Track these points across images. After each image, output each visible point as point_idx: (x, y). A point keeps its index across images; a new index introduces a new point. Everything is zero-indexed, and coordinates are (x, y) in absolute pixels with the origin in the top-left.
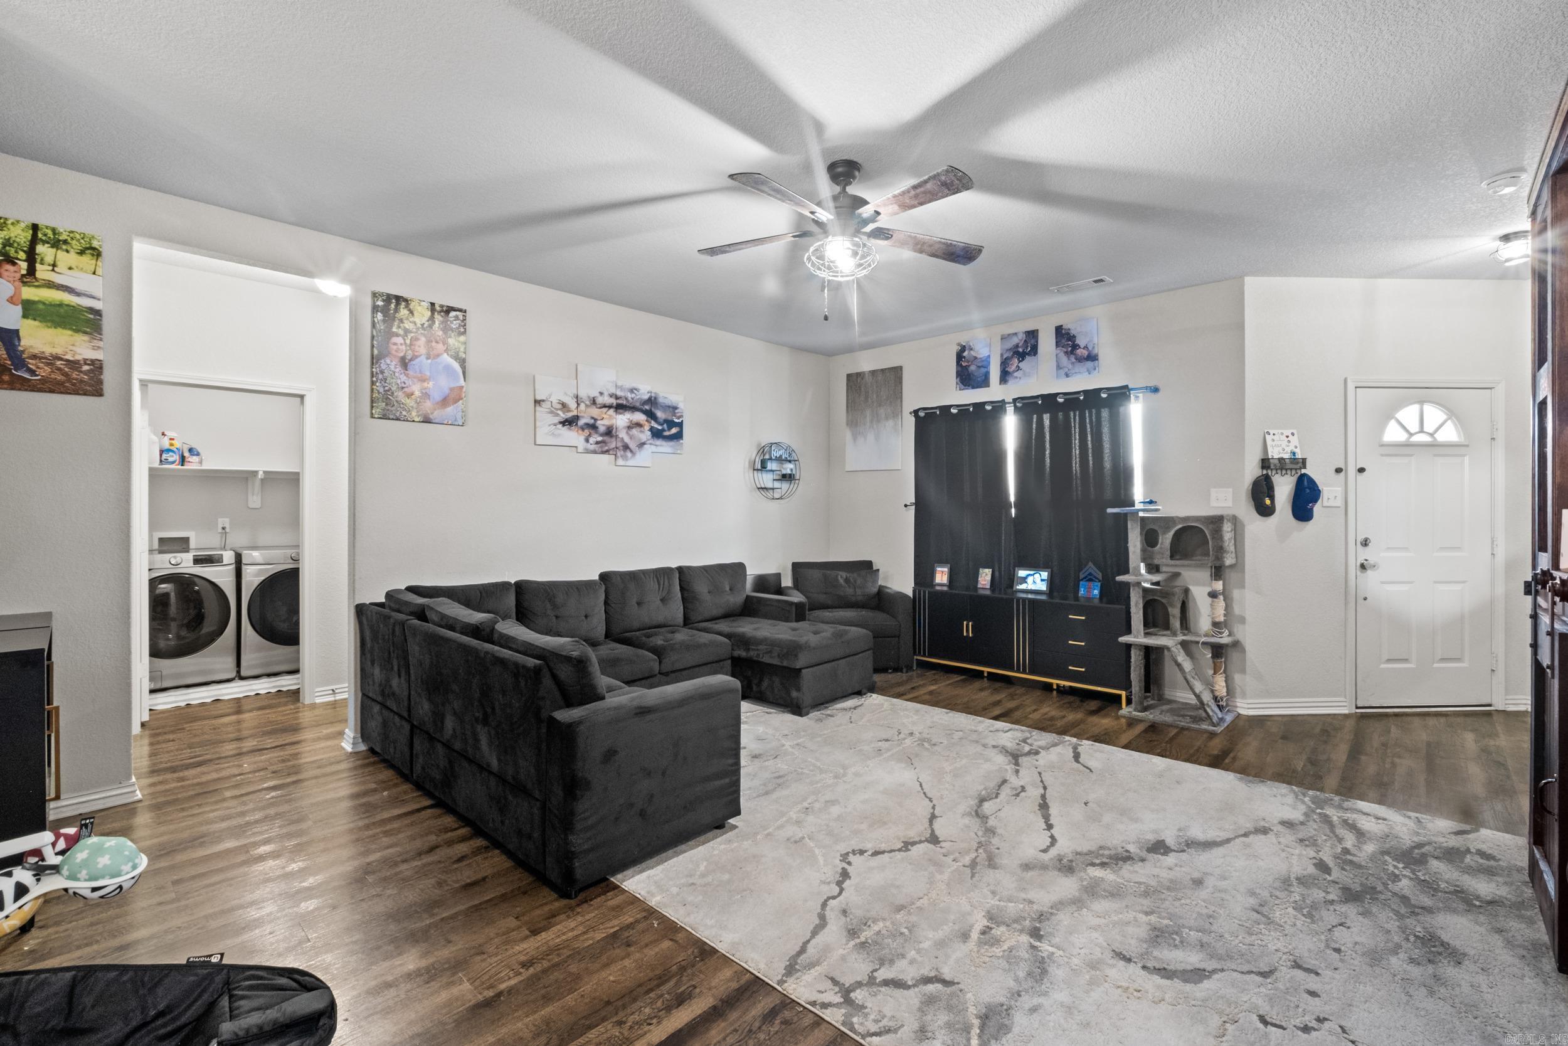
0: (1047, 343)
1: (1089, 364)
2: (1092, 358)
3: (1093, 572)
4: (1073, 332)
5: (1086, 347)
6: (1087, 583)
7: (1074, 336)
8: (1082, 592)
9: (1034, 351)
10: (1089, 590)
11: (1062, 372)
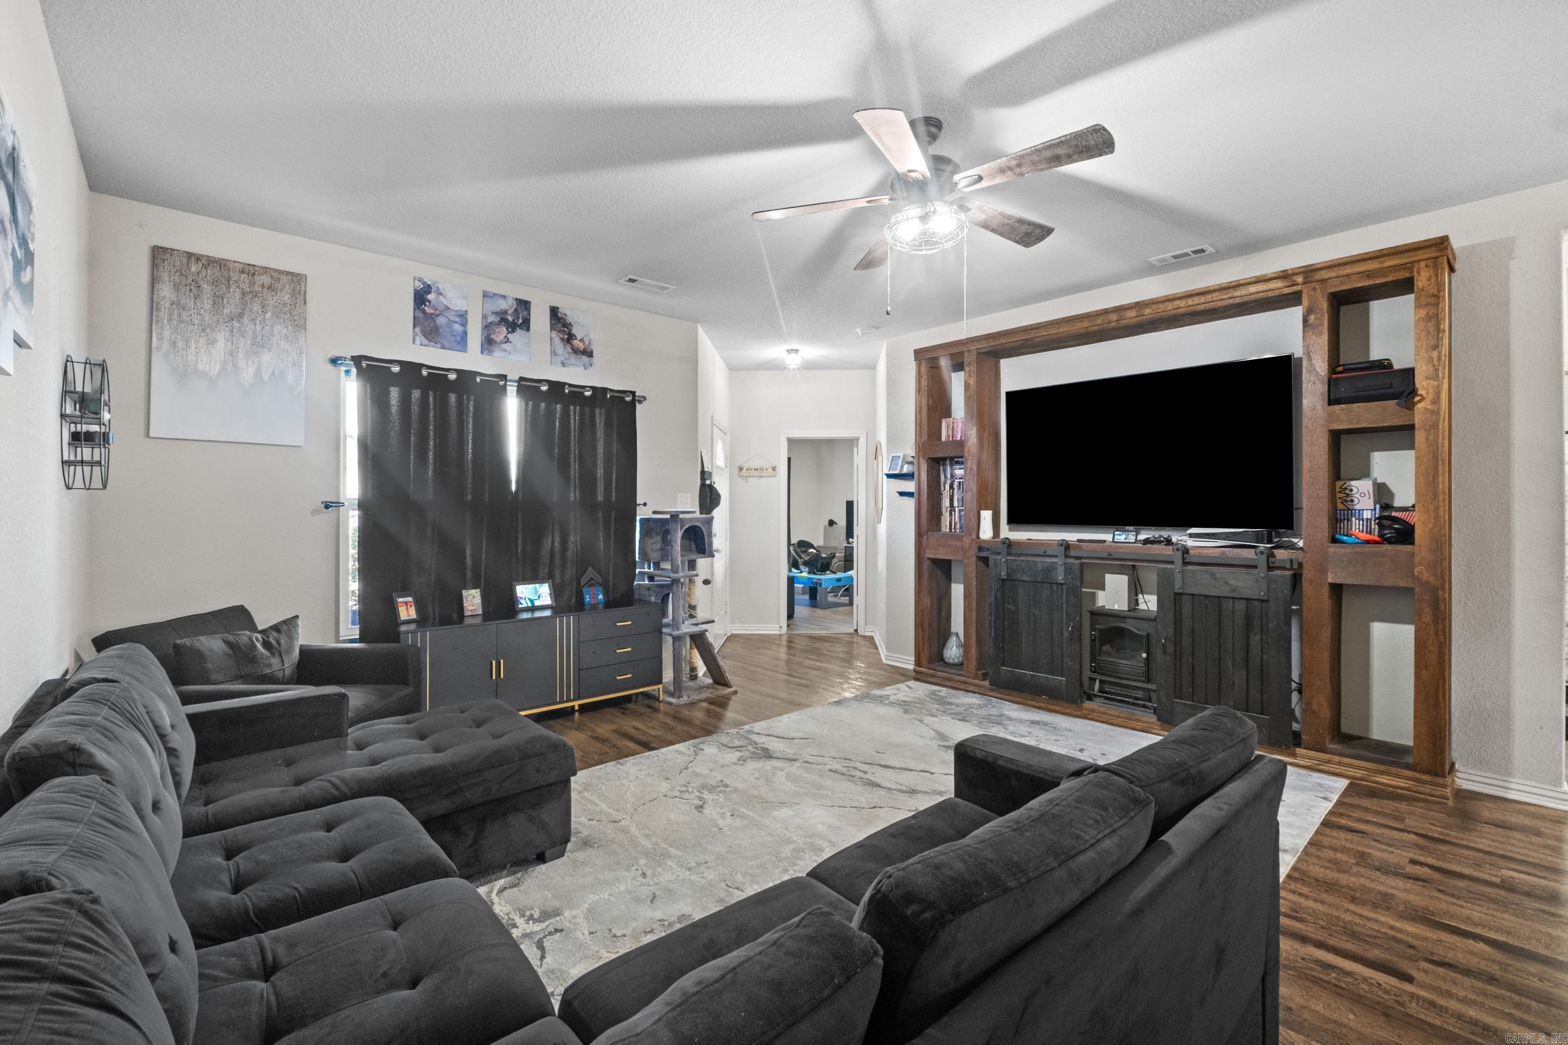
0: (540, 319)
1: (585, 359)
2: (589, 353)
3: (594, 578)
4: (569, 319)
5: (582, 340)
6: (591, 589)
7: (570, 324)
8: (587, 599)
9: (526, 325)
10: (594, 596)
11: (559, 359)
